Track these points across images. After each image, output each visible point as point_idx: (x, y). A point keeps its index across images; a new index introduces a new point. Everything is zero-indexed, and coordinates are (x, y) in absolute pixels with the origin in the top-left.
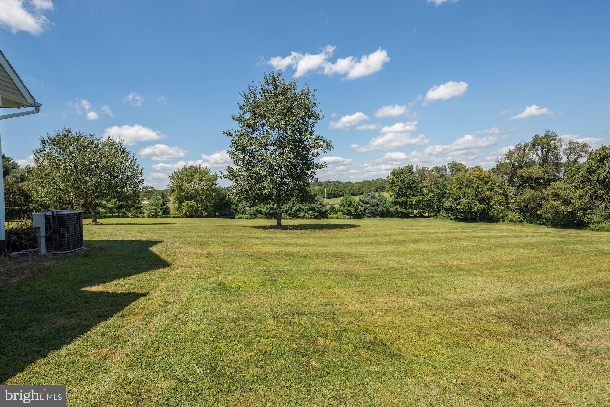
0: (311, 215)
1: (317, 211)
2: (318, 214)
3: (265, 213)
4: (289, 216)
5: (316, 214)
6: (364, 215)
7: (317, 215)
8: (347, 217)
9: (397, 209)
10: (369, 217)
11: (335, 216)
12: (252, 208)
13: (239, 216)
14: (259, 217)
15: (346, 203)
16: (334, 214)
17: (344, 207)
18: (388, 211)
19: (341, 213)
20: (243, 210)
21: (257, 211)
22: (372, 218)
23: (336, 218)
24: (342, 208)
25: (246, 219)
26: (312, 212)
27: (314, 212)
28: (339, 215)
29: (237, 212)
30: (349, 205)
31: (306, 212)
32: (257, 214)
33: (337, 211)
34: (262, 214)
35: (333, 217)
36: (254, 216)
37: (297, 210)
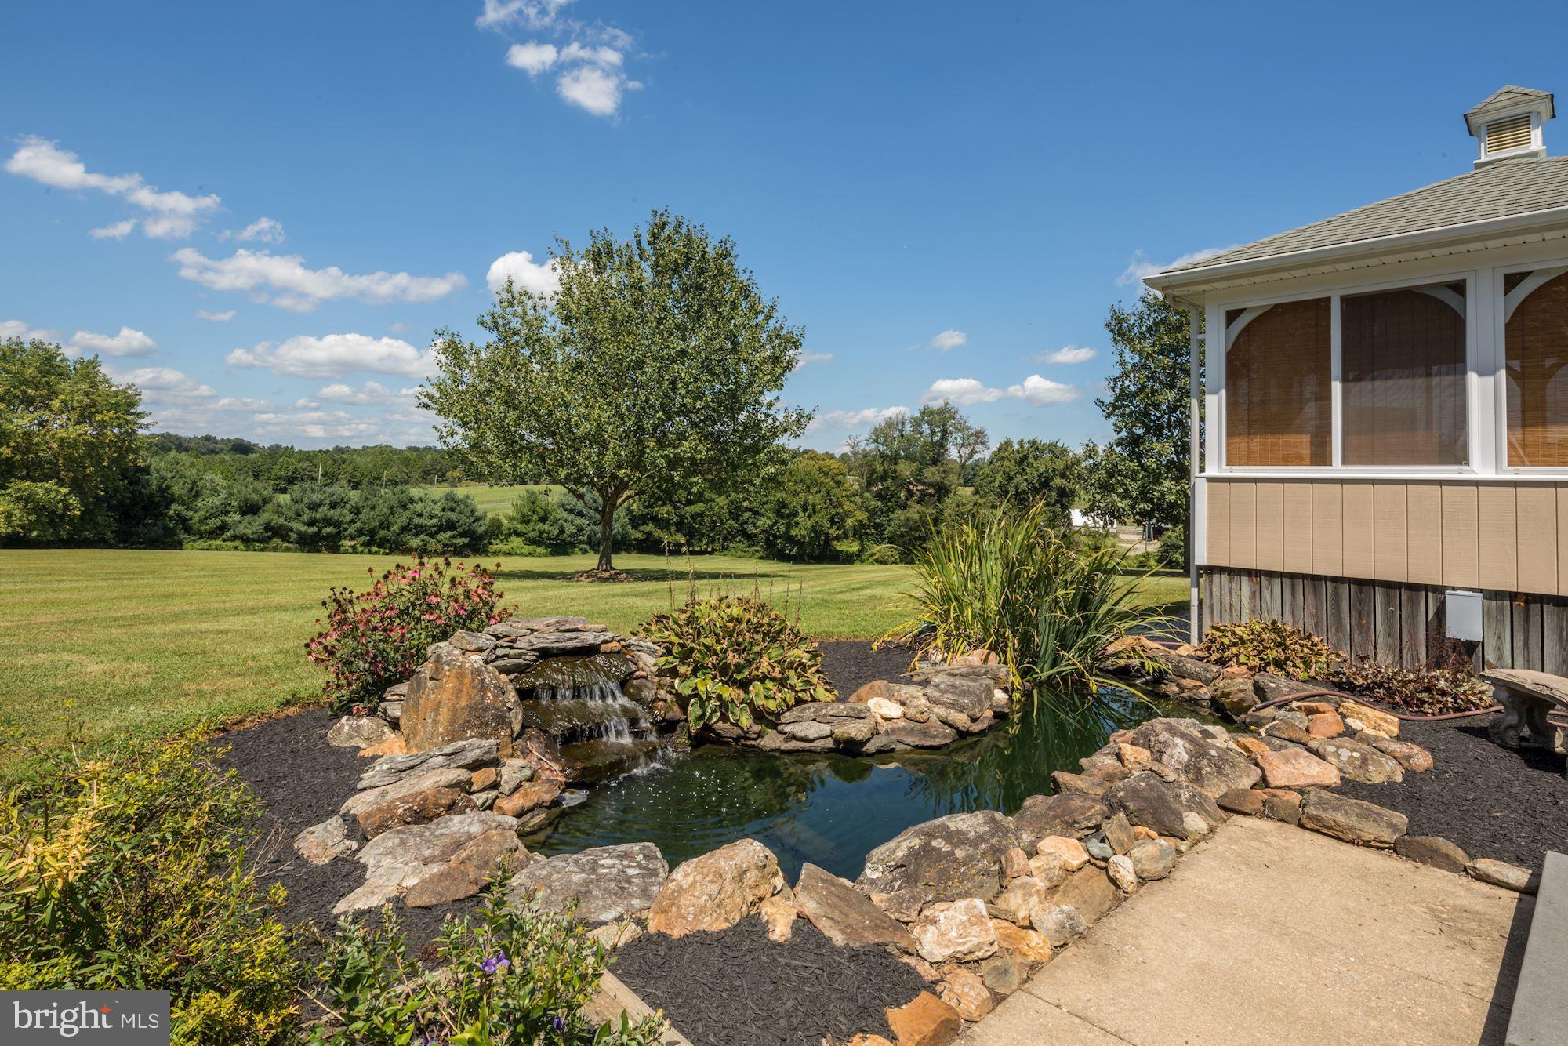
0: (445, 545)
1: (463, 535)
2: (466, 540)
3: (299, 534)
4: (379, 546)
5: (460, 541)
6: (573, 545)
7: (464, 546)
8: (540, 551)
9: (649, 533)
10: (584, 552)
11: (505, 547)
12: (249, 517)
13: (200, 543)
15: (534, 512)
16: (502, 541)
17: (527, 522)
18: (625, 537)
19: (520, 540)
20: (213, 523)
21: (268, 527)
23: (509, 554)
24: (520, 527)
26: (449, 534)
27: (454, 537)
28: (515, 545)
29: (188, 530)
30: (543, 520)
31: (432, 535)
32: (270, 538)
33: (509, 535)
34: (285, 539)
35: (500, 551)
36: (259, 544)
37: (404, 529)
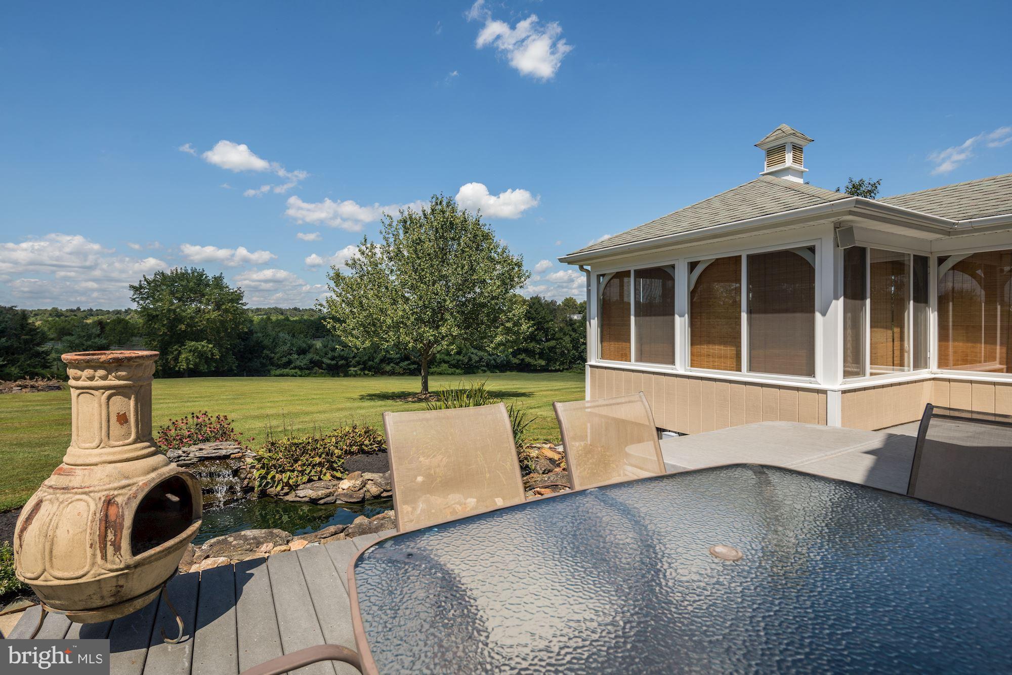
3: (327, 365)
4: (369, 371)
5: (412, 367)
6: (478, 368)
8: (457, 371)
9: (523, 360)
10: (484, 371)
12: (302, 356)
13: (278, 372)
14: (315, 373)
18: (509, 362)
19: (446, 365)
20: (285, 360)
21: (311, 361)
22: (488, 373)
25: (293, 376)
26: (406, 363)
27: (409, 364)
29: (272, 364)
31: (397, 364)
32: (313, 367)
33: (440, 363)
34: (321, 367)
36: (307, 372)
37: (382, 361)
